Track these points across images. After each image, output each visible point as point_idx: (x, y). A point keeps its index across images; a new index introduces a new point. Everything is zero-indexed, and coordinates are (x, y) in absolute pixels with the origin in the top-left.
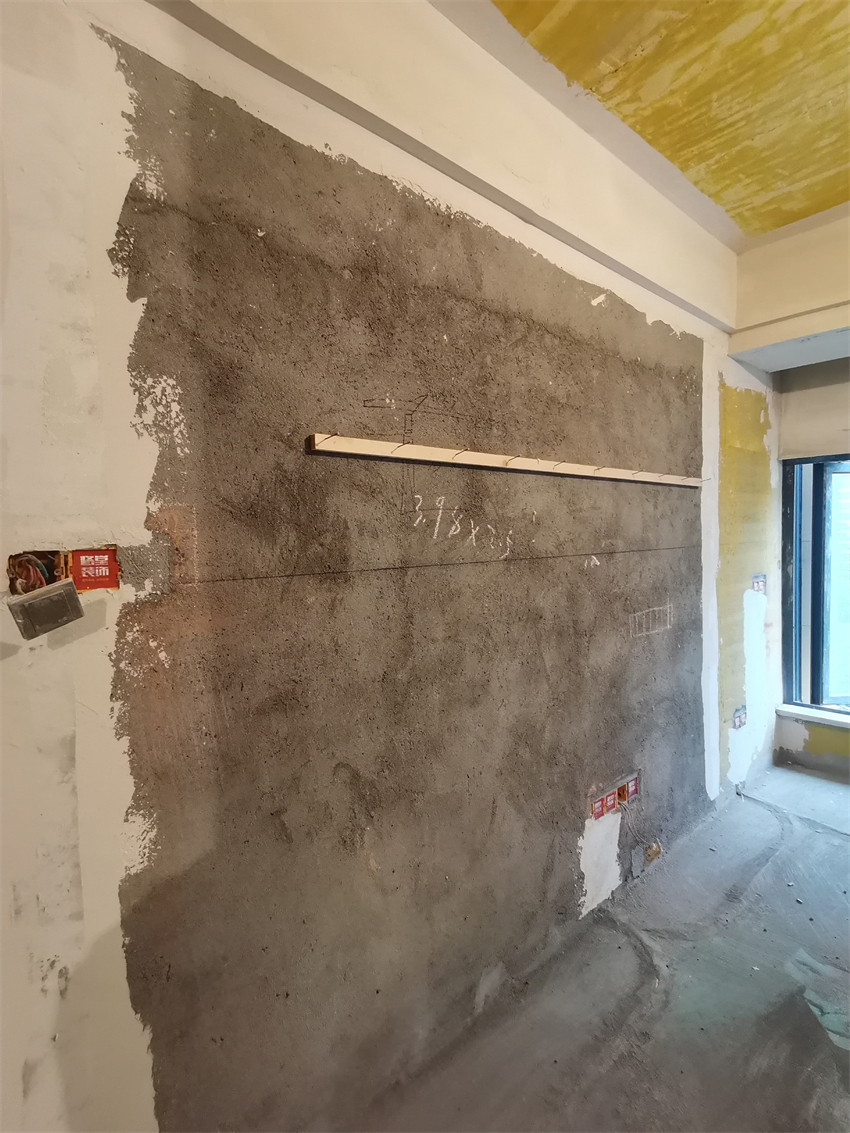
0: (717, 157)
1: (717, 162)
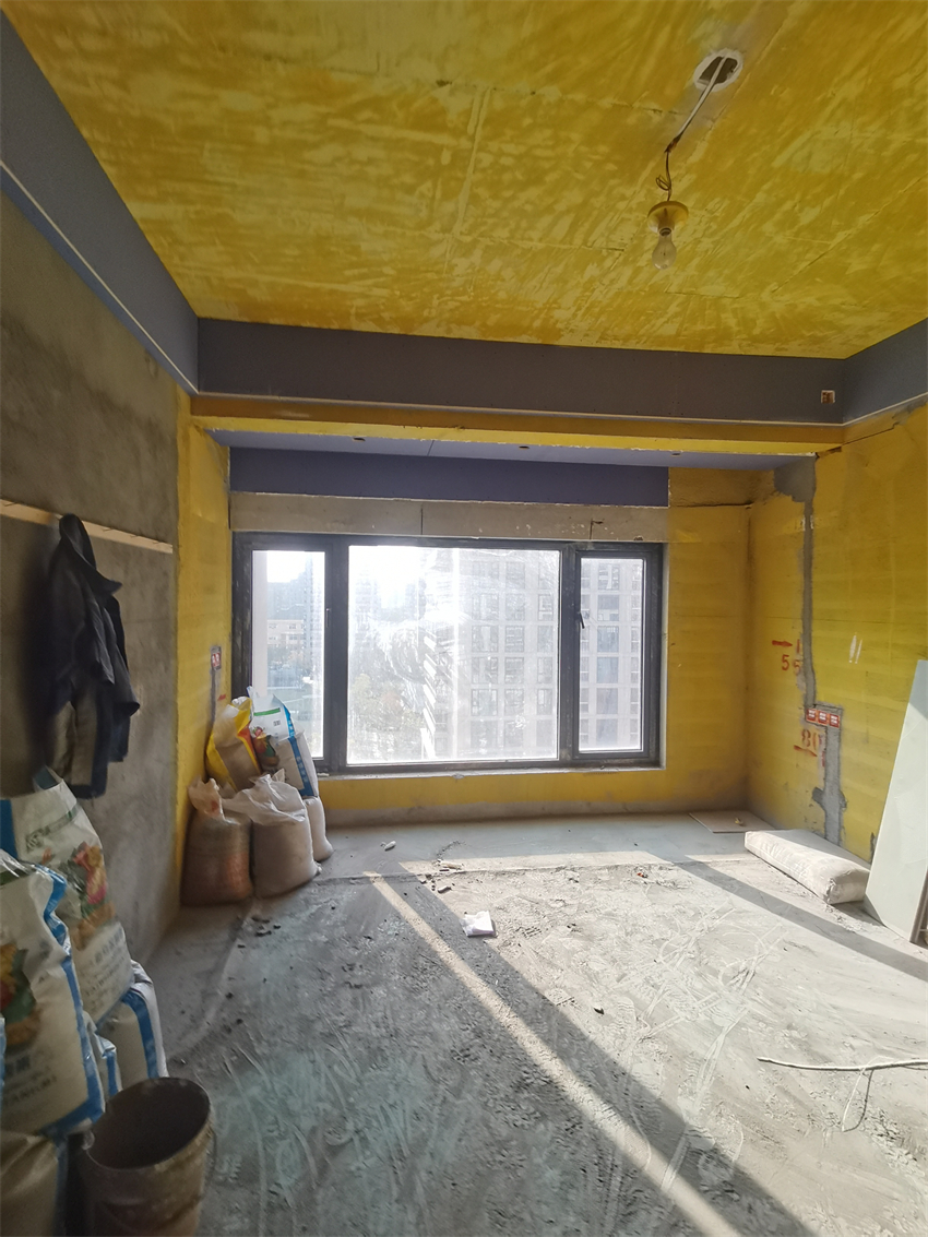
0: (198, 207)
1: (197, 213)
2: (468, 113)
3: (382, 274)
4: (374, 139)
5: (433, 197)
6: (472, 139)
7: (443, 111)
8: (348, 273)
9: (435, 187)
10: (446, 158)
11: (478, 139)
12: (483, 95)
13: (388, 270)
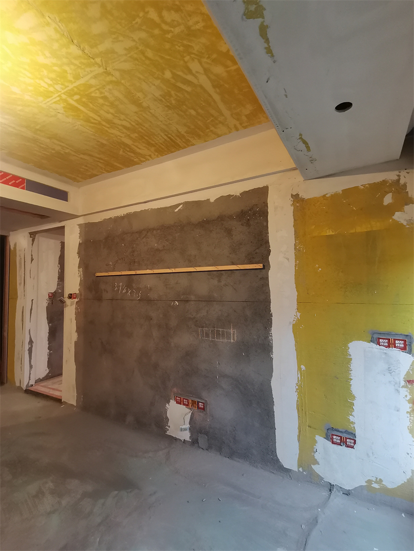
2: (55, 102)
3: (175, 76)
4: (99, 116)
5: (97, 90)
6: (59, 96)
7: (64, 107)
8: (189, 89)
9: (91, 93)
10: (77, 97)
11: (57, 95)
12: (45, 103)
13: (168, 75)
